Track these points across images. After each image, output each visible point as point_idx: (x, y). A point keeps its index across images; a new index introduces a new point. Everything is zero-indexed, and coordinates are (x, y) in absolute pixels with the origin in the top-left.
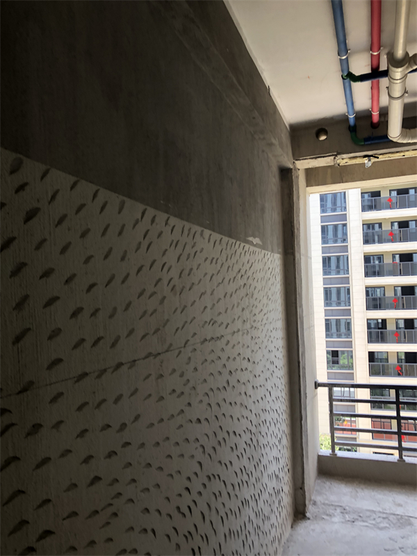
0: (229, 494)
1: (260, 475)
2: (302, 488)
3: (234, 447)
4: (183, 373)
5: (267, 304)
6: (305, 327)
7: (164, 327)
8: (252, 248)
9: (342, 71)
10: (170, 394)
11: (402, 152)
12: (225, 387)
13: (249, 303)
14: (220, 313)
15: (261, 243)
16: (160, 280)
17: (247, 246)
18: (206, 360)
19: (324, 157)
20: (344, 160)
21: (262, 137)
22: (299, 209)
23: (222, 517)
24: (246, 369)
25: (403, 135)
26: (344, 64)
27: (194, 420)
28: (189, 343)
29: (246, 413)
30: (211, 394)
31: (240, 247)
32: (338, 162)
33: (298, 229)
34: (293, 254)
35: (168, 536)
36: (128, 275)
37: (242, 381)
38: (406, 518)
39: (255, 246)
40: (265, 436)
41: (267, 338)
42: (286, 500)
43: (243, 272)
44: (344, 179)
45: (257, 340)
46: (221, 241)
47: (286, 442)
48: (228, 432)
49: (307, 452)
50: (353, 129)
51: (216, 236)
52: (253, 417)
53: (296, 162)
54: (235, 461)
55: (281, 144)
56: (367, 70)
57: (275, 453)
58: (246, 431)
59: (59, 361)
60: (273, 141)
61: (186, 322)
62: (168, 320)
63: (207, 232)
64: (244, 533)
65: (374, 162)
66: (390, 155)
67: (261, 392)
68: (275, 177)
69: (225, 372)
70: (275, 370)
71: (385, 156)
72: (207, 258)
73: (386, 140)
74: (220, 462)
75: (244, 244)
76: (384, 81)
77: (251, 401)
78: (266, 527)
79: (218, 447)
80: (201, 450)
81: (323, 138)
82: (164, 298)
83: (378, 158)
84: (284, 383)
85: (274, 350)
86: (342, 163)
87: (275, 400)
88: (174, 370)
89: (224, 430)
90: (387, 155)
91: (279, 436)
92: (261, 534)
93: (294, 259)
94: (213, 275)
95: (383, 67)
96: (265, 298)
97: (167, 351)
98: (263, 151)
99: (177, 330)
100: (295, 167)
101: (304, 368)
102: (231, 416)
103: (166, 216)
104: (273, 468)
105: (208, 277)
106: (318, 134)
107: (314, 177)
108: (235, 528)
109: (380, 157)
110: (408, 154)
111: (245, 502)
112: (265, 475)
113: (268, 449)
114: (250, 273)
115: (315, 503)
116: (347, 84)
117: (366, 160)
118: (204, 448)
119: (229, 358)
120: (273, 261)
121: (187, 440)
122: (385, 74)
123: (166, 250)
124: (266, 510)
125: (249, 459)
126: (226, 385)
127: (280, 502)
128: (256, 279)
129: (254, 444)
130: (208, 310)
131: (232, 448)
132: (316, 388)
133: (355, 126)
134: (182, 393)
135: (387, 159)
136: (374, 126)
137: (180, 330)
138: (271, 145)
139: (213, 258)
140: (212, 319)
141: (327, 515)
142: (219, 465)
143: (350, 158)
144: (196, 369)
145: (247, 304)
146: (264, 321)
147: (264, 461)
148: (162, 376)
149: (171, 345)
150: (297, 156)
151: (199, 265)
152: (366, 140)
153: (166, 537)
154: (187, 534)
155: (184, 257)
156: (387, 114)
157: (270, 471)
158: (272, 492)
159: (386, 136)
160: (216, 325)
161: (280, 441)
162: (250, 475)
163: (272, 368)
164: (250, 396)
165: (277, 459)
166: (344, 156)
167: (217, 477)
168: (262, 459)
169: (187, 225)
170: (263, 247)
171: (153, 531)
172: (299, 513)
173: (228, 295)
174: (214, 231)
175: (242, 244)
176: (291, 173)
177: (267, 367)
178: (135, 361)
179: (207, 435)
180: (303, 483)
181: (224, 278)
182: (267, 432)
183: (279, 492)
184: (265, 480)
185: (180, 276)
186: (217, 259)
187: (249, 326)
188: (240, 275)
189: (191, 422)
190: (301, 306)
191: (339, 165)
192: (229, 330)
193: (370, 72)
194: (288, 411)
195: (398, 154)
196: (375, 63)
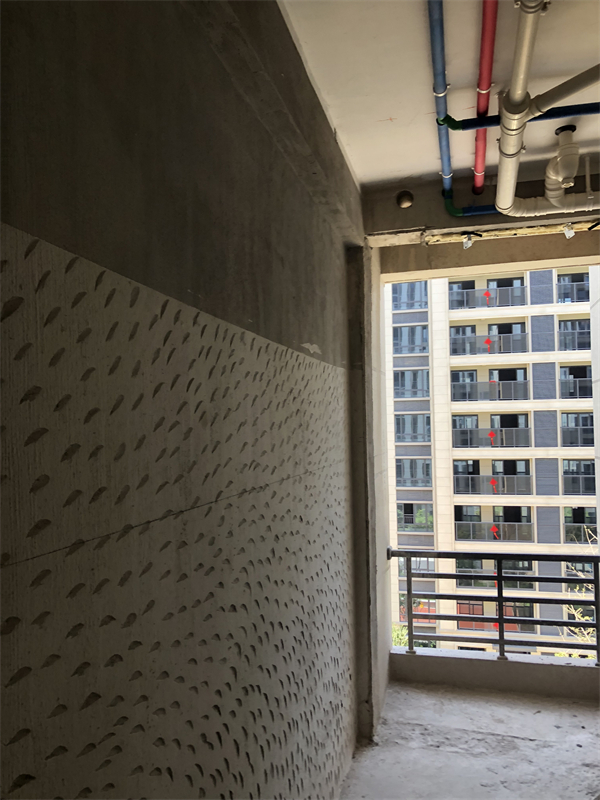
0: (271, 712)
1: (313, 683)
2: (368, 701)
3: (280, 646)
4: (214, 538)
5: (327, 439)
6: (376, 472)
7: (189, 472)
8: (309, 359)
9: (438, 113)
10: (195, 570)
11: (512, 229)
12: (268, 559)
13: (303, 437)
14: (264, 452)
15: (319, 352)
16: (185, 403)
17: (302, 355)
18: (245, 520)
19: (407, 232)
20: (435, 237)
21: (323, 200)
22: (370, 303)
23: (261, 747)
24: (298, 532)
25: (516, 206)
26: (441, 105)
27: (227, 607)
28: (223, 496)
29: (296, 596)
30: (250, 569)
31: (292, 356)
32: (427, 239)
33: (370, 333)
34: (362, 368)
35: (189, 777)
36: (141, 397)
37: (291, 551)
38: (510, 738)
39: (312, 355)
40: (320, 628)
41: (326, 487)
42: (347, 718)
43: (295, 393)
44: (433, 264)
45: (312, 491)
46: (267, 347)
47: (347, 635)
48: (272, 624)
49: (376, 650)
50: (447, 195)
51: (261, 341)
52: (305, 602)
53: (369, 238)
54: (281, 665)
55: (349, 212)
56: (471, 115)
57: (333, 652)
58: (296, 621)
59: (46, 523)
60: (339, 207)
61: (219, 465)
62: (195, 463)
63: (250, 335)
64: (290, 768)
65: (475, 242)
66: (497, 233)
67: (316, 565)
68: (339, 258)
69: (270, 536)
70: (336, 533)
71: (490, 234)
72: (249, 372)
73: (493, 212)
74: (260, 667)
75: (298, 353)
76: (493, 131)
77: (303, 577)
78: (320, 759)
79: (258, 646)
80: (235, 650)
81: (406, 205)
82: (190, 430)
83: (481, 236)
84: (346, 552)
85: (335, 504)
86: (432, 240)
87: (334, 576)
88: (202, 536)
89: (267, 621)
90: (493, 233)
91: (339, 628)
92: (312, 769)
93: (364, 376)
94: (256, 396)
95: (493, 111)
96: (324, 429)
97: (193, 508)
98: (325, 221)
99: (206, 477)
100: (366, 244)
101: (374, 530)
102: (277, 601)
103: (195, 311)
104: (330, 674)
105: (250, 400)
106: (399, 200)
107: (392, 260)
108: (279, 762)
109: (484, 234)
110: (521, 233)
111: (293, 725)
112: (320, 684)
113: (324, 646)
114: (304, 395)
115: (385, 722)
116: (443, 132)
117: (464, 239)
118: (239, 647)
119: (275, 516)
120: (336, 378)
121: (217, 635)
122: (496, 120)
123: (194, 360)
124: (320, 734)
125: (299, 661)
126: (270, 556)
127: (338, 721)
128: (312, 404)
129: (305, 640)
130: (249, 448)
131: (276, 646)
132: (389, 558)
133: (451, 190)
134: (212, 568)
135: (492, 238)
136: (476, 191)
137: (210, 476)
138: (336, 212)
139: (257, 373)
140: (254, 461)
141: (403, 738)
142: (259, 670)
143: (444, 235)
144: (231, 533)
145: (301, 439)
146: (323, 464)
147: (319, 665)
148: (185, 543)
149: (198, 499)
150: (371, 228)
151: (238, 382)
152: (465, 210)
153: (186, 779)
154: (215, 774)
155: (217, 372)
156: (496, 175)
157: (326, 678)
158: (328, 708)
159: (493, 207)
160: (259, 469)
161: (340, 635)
162: (300, 685)
163: (331, 529)
164: (302, 571)
165: (336, 661)
166: (436, 231)
167: (256, 689)
168: (315, 661)
169: (224, 324)
170: (323, 358)
171: (169, 771)
172: (364, 736)
173: (276, 427)
174: (258, 334)
175: (296, 353)
176: (362, 252)
177: (325, 529)
178: (149, 522)
179: (243, 628)
180: (370, 693)
181: (271, 402)
182: (323, 621)
183: (337, 707)
184: (320, 691)
185: (212, 399)
186: (262, 374)
187: (302, 471)
188: (291, 398)
189: (224, 610)
190: (371, 442)
191: (427, 244)
192: (276, 477)
193: (475, 116)
194: (351, 592)
195: (508, 232)
196: (483, 105)
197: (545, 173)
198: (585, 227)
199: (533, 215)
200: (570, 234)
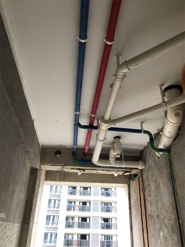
9: (75, 121)
19: (57, 165)
20: (68, 169)
22: (38, 193)
25: (99, 161)
26: (77, 117)
32: (64, 169)
33: (35, 206)
34: (28, 224)
44: (65, 179)
50: (74, 154)
53: (42, 166)
60: (30, 150)
65: (83, 173)
66: (91, 171)
68: (27, 172)
73: (91, 162)
76: (94, 132)
83: (85, 171)
86: (66, 170)
95: (95, 124)
98: (22, 155)
100: (40, 168)
106: (56, 153)
107: (50, 176)
109: (86, 171)
110: (100, 172)
116: (76, 129)
117: (78, 171)
122: (96, 128)
133: (76, 153)
135: (89, 172)
136: (85, 154)
138: (28, 152)
143: (71, 169)
150: (43, 161)
152: (80, 160)
166: (68, 167)
170: (7, 220)
176: (37, 171)
191: (64, 171)
193: (88, 125)
195: (95, 171)
196: (92, 121)
197: (109, 152)
198: (121, 173)
199: (104, 166)
200: (116, 175)
